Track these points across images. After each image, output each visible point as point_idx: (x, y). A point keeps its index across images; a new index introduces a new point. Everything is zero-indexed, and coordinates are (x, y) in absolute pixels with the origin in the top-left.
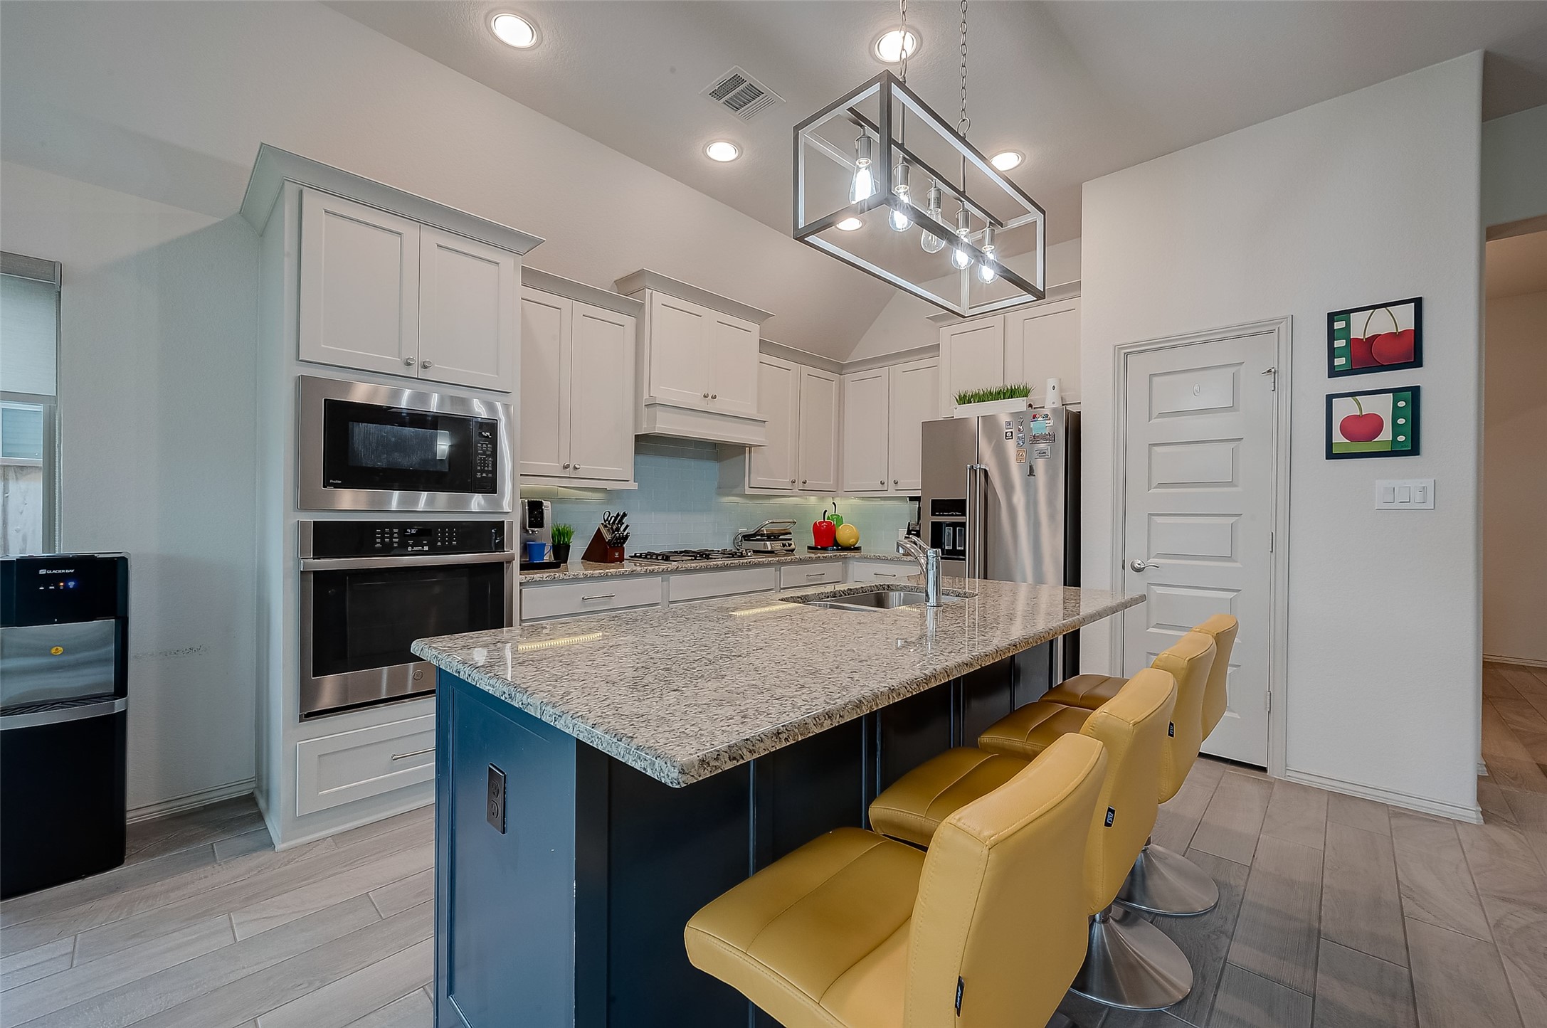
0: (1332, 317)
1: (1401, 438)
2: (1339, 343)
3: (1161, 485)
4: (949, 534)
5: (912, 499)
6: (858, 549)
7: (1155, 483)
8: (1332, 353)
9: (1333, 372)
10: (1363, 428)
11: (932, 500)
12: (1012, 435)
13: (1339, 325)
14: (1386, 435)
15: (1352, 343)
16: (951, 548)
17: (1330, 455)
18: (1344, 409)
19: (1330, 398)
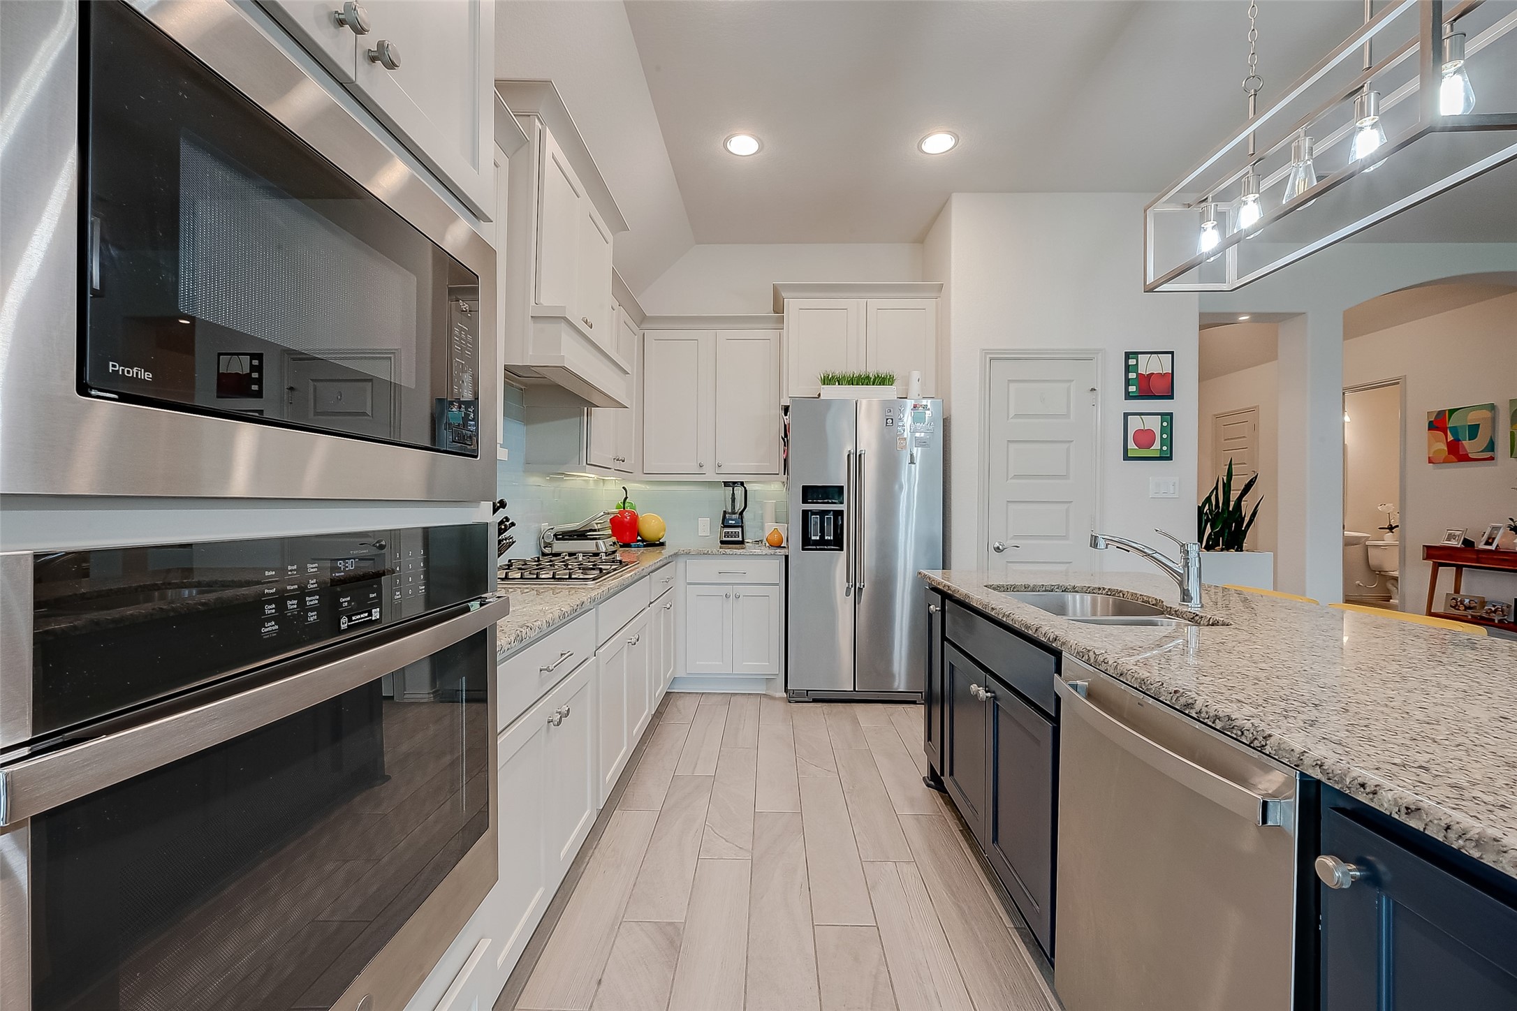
0: (1128, 355)
1: (1165, 448)
2: (1132, 376)
3: (1016, 477)
4: (816, 523)
5: (726, 484)
6: (662, 544)
7: (1011, 475)
8: (1128, 382)
9: (1128, 396)
10: (1144, 438)
11: (803, 486)
12: (892, 423)
13: (1132, 362)
14: (1157, 445)
15: (1140, 376)
16: (818, 538)
17: (1126, 458)
18: (1135, 424)
19: (1126, 415)
